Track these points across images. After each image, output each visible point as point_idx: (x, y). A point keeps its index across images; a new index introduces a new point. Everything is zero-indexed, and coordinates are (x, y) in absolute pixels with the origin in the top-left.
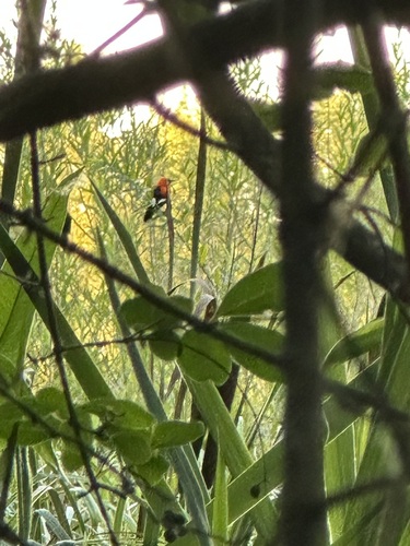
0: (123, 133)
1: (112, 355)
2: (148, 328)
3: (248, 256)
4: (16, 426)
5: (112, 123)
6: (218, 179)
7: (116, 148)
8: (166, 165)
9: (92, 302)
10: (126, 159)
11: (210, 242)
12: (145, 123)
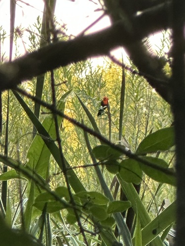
0: (87, 76)
1: (83, 176)
2: (105, 159)
3: (144, 131)
4: (46, 204)
5: (81, 72)
6: (130, 96)
7: (83, 83)
8: (105, 91)
9: (74, 152)
10: (88, 88)
11: (126, 125)
12: (96, 71)
